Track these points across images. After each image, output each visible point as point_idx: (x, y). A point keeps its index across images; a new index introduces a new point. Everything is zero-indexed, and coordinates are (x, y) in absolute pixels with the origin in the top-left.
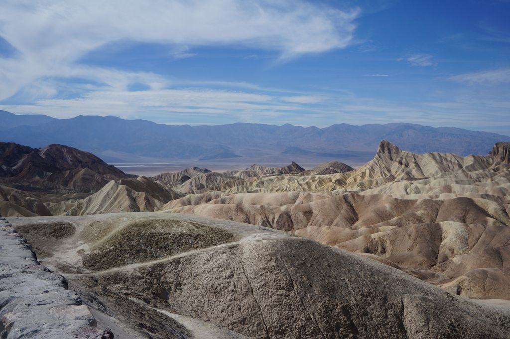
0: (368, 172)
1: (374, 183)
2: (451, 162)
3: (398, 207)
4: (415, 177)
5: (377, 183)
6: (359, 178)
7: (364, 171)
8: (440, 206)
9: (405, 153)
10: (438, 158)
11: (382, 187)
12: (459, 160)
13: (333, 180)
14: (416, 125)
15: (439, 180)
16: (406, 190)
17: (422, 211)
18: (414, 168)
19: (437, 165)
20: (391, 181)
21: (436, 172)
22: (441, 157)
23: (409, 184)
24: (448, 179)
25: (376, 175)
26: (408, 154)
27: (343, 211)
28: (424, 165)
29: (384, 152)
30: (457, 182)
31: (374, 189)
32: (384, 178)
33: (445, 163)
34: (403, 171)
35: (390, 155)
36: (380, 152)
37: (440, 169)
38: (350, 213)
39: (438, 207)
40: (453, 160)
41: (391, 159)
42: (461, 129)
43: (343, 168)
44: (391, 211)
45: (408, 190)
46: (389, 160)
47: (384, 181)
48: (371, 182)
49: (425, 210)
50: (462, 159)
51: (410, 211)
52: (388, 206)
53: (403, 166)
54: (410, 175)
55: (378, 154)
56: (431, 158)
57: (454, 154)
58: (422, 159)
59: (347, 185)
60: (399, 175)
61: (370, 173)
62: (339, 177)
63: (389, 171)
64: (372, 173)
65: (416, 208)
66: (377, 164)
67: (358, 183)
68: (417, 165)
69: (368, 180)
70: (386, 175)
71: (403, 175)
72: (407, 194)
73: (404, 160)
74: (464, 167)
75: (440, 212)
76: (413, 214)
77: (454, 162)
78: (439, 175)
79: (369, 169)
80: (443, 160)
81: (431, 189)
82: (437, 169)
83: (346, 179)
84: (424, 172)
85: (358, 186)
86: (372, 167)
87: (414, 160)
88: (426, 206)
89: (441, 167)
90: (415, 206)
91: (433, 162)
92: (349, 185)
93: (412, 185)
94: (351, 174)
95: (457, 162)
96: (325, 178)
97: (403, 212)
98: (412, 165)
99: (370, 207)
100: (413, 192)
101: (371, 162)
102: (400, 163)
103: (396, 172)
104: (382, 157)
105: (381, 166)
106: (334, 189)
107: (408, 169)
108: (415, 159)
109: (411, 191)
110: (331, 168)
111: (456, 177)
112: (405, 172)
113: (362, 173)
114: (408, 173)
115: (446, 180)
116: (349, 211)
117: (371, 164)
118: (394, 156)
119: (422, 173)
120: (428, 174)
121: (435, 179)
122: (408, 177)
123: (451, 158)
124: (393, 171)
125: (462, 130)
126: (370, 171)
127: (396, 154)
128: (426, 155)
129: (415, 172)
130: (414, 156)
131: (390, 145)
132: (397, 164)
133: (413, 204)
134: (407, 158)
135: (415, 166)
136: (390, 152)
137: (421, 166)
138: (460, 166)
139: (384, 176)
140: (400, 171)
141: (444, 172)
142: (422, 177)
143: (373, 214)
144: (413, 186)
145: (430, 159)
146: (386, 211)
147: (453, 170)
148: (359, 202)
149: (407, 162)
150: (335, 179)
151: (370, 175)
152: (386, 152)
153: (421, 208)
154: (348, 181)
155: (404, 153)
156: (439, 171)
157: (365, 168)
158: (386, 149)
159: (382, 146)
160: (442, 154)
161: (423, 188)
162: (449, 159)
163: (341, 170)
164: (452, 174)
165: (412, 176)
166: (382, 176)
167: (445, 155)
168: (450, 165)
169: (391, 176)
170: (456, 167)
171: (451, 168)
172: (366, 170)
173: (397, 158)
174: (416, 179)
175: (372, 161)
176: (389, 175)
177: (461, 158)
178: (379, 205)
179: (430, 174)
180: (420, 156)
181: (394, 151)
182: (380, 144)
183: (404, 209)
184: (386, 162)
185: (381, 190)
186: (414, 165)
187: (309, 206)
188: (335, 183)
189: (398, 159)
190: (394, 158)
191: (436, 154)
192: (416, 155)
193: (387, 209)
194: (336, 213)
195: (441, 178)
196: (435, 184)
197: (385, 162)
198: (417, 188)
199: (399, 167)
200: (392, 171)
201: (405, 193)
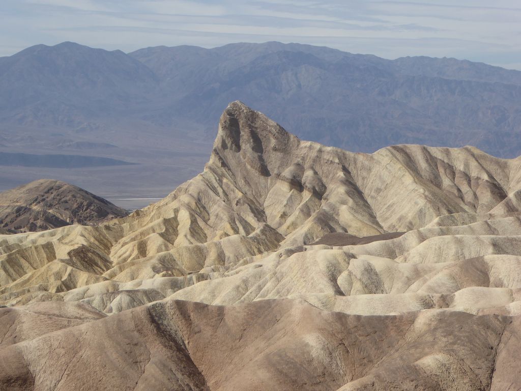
0: (184, 218)
1: (212, 256)
2: (467, 177)
3: (354, 344)
4: (351, 232)
5: (221, 258)
6: (154, 242)
7: (172, 215)
8: (499, 335)
9: (310, 148)
10: (422, 164)
11: (246, 271)
12: (492, 168)
13: (62, 252)
14: (324, 49)
15: (435, 241)
16: (333, 279)
17: (441, 357)
18: (344, 202)
19: (422, 191)
20: (268, 249)
21: (421, 214)
22: (431, 160)
23: (340, 259)
24: (468, 238)
25: (214, 227)
26: (320, 151)
27: (151, 369)
28: (378, 190)
29: (238, 148)
30: (498, 248)
31: (216, 279)
32: (243, 239)
33: (446, 182)
34: (306, 212)
35: (261, 159)
36: (224, 146)
37: (430, 202)
38: (179, 376)
39: (492, 340)
40: (474, 172)
41: (265, 172)
42: (473, 64)
43: (80, 206)
44: (327, 360)
45: (341, 280)
46: (255, 174)
47: (243, 250)
48: (200, 255)
49: (450, 351)
50: (504, 167)
51: (394, 358)
52: (314, 342)
53: (307, 195)
54: (332, 224)
55: (216, 152)
56: (399, 166)
57: (477, 152)
58: (370, 170)
59: (115, 268)
60: (294, 225)
61: (194, 222)
62: (80, 242)
63: (259, 214)
64: (201, 223)
65: (416, 345)
66: (214, 190)
67: (155, 261)
68: (355, 191)
69: (187, 249)
70: (248, 228)
71: (307, 225)
72: (339, 292)
73: (309, 174)
74: (511, 195)
75: (502, 356)
76: (409, 367)
77: (478, 178)
78: (433, 222)
79: (188, 206)
80: (441, 170)
81: (417, 273)
82: (422, 202)
83: (107, 247)
84: (378, 215)
85: (156, 270)
86: (199, 200)
87: (341, 174)
88: (451, 339)
89: (434, 194)
90: (410, 337)
91: (408, 179)
92: (121, 269)
93: (352, 261)
94: (126, 226)
95: (485, 177)
96: (27, 243)
97: (370, 361)
98: (337, 191)
99: (250, 350)
100: (357, 285)
101: (195, 184)
102: (297, 184)
103: (284, 216)
104: (232, 162)
105: (231, 196)
106: (68, 285)
107: (324, 206)
108: (345, 169)
109: (351, 284)
110: (36, 208)
111: (491, 229)
112: (314, 215)
113: (166, 221)
114: (326, 221)
115: (459, 242)
116: (173, 367)
117: (193, 190)
118: (273, 160)
119: (372, 217)
120: (393, 220)
121: (422, 238)
122: (326, 232)
123: (467, 165)
124: (273, 212)
125: (478, 68)
126: (192, 216)
127: (280, 155)
128: (383, 156)
129: (347, 216)
130: (343, 159)
131: (258, 123)
132: (283, 188)
133: (401, 332)
134: (317, 168)
135: (348, 193)
136: (258, 146)
137: (366, 192)
138: (499, 193)
139: (242, 231)
140: (297, 212)
141: (445, 213)
142: (373, 233)
143: (263, 375)
144: (356, 266)
145: (398, 168)
146: (310, 361)
147: (474, 207)
148: (207, 332)
149: (320, 180)
150: (69, 248)
151: (195, 231)
152: (247, 146)
153: (433, 344)
154: (116, 253)
155: (306, 148)
156: (431, 211)
157: (175, 204)
158: (245, 134)
159: (233, 126)
160: (436, 152)
161: (390, 270)
162: (460, 166)
163: (75, 213)
164: (473, 219)
165: (340, 231)
166: (236, 231)
167: (448, 153)
168: (465, 188)
169: (268, 229)
170: (486, 197)
171: (469, 197)
172: (176, 211)
173: (283, 165)
174: (354, 240)
175: (198, 178)
176: (258, 227)
177: (498, 163)
178: (282, 342)
179: (400, 219)
180: (361, 158)
181: (273, 142)
182: (223, 117)
183: (373, 352)
184: (247, 183)
185: (245, 282)
186: (342, 189)
187: (19, 355)
188: (69, 262)
189: (287, 172)
190: (273, 167)
191: (415, 150)
192: (350, 154)
193: (314, 353)
194: (124, 376)
195: (442, 233)
196: (423, 257)
197: (241, 182)
198: (369, 270)
199: (290, 199)
200: (267, 212)
201: (330, 291)
